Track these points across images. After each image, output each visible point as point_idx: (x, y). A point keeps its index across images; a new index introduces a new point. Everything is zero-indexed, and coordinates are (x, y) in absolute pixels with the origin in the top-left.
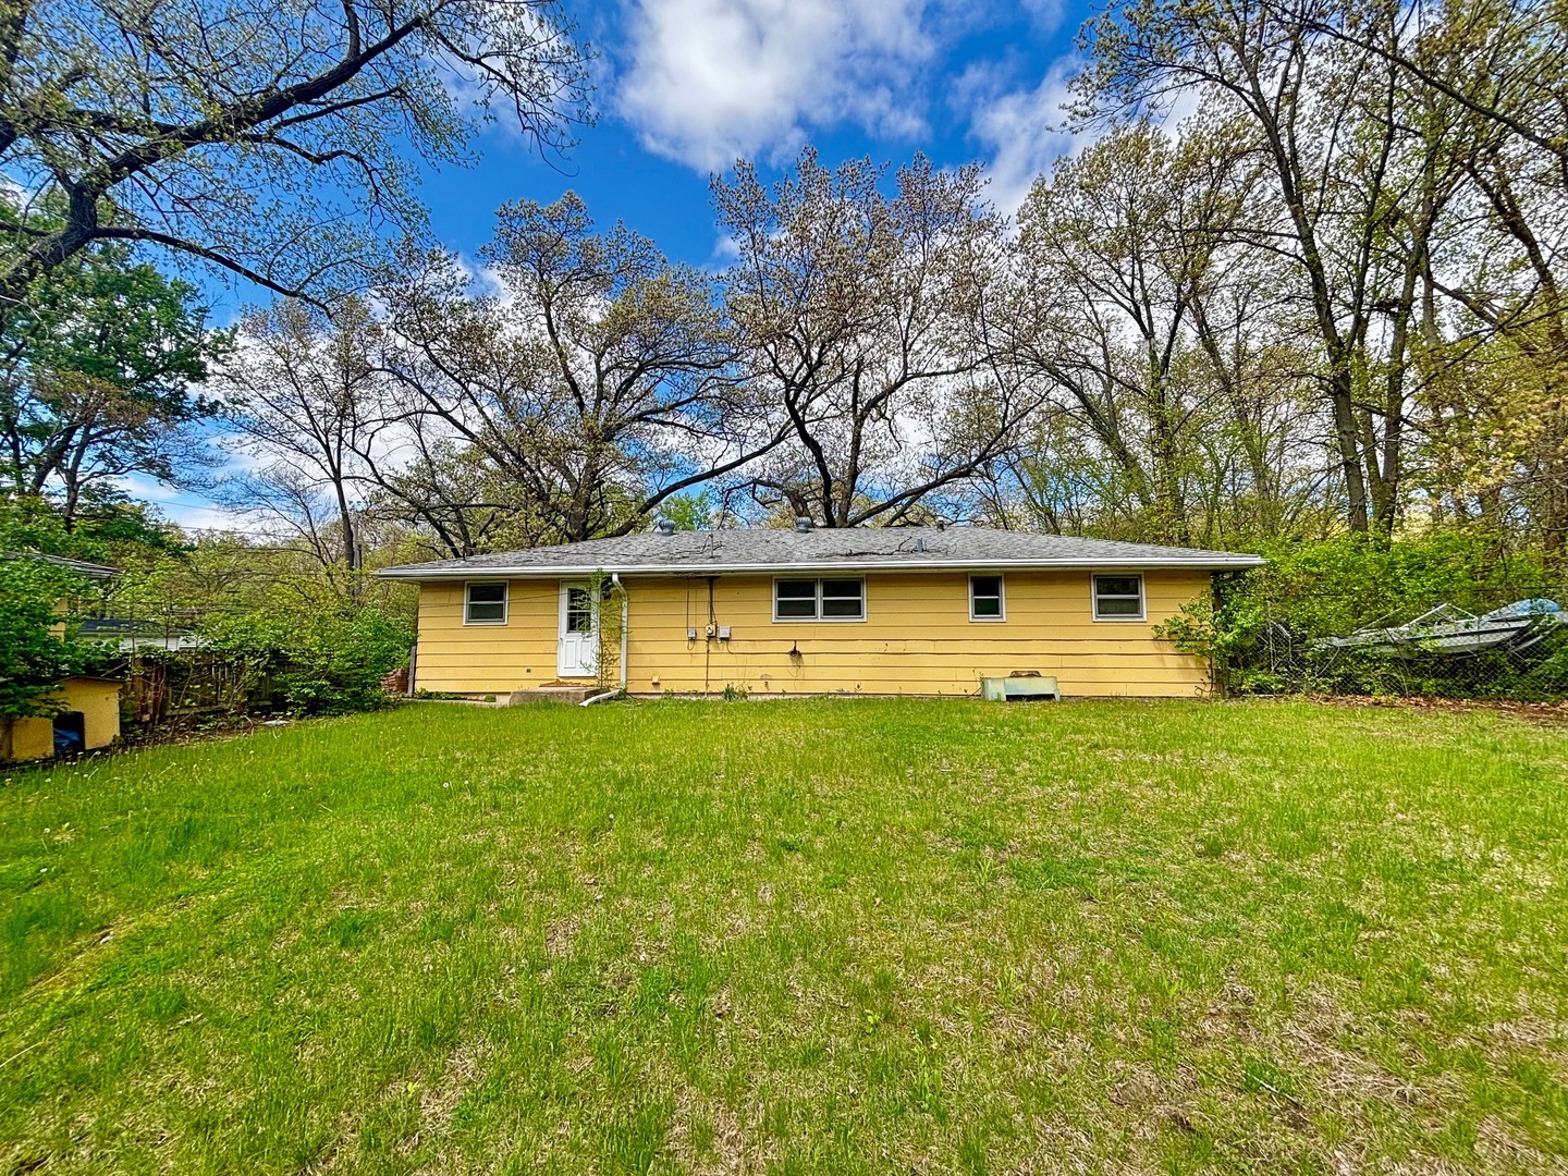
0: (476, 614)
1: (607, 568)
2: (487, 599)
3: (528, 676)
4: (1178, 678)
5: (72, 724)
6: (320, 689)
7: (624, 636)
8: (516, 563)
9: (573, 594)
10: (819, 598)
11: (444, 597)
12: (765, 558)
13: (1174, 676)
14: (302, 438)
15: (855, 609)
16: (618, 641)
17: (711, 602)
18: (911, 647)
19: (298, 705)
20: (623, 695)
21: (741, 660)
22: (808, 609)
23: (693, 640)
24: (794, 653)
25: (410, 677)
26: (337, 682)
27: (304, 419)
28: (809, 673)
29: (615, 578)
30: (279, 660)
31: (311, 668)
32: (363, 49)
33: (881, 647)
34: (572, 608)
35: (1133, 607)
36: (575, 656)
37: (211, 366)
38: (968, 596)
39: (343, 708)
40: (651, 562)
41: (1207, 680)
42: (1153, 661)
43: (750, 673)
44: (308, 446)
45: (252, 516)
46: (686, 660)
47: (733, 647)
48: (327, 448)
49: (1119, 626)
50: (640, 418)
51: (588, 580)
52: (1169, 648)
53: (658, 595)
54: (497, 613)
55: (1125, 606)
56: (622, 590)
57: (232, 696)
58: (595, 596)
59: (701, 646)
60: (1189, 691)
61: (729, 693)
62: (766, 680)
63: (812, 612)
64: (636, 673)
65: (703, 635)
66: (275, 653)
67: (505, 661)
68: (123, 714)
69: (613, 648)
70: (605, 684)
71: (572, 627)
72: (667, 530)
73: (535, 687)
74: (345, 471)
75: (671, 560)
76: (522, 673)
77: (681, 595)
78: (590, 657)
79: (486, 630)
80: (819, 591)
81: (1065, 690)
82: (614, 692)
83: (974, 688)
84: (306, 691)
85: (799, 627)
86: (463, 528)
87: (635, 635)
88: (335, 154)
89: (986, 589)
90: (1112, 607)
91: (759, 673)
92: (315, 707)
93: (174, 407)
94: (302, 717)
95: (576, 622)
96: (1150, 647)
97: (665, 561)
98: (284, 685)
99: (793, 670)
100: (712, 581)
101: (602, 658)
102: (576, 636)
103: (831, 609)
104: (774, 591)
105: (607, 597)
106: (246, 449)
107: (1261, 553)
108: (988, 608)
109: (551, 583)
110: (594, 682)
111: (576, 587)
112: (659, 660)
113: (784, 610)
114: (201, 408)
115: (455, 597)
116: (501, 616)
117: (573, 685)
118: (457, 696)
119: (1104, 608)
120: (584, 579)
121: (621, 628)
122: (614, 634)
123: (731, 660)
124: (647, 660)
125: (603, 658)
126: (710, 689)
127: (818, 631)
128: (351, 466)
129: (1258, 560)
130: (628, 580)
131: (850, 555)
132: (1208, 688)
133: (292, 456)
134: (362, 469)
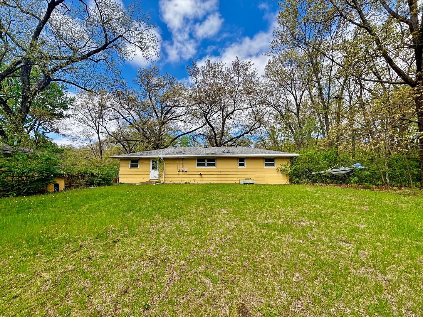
0: (132, 166)
1: (160, 156)
2: (134, 163)
3: (143, 179)
4: (282, 180)
5: (57, 186)
6: (100, 181)
7: (164, 171)
8: (141, 155)
9: (153, 161)
10: (206, 163)
11: (125, 162)
12: (194, 154)
13: (281, 180)
14: (90, 123)
15: (214, 165)
16: (163, 172)
17: (183, 163)
18: (226, 173)
19: (96, 184)
20: (164, 183)
21: (189, 176)
22: (204, 165)
23: (179, 172)
24: (200, 174)
25: (118, 180)
26: (104, 179)
27: (90, 118)
28: (204, 179)
29: (162, 158)
30: (92, 175)
31: (98, 177)
32: (108, 42)
33: (219, 173)
34: (153, 164)
35: (273, 165)
36: (153, 175)
37: (69, 106)
38: (238, 162)
39: (105, 185)
40: (170, 155)
41: (288, 181)
42: (276, 176)
43: (190, 179)
44: (91, 125)
45: (77, 142)
46: (177, 176)
47: (187, 173)
48: (96, 125)
49: (270, 169)
50: (172, 119)
51: (156, 158)
52: (280, 174)
53: (172, 162)
54: (136, 166)
55: (271, 165)
56: (163, 161)
57: (83, 182)
58: (158, 162)
59: (181, 173)
60: (284, 183)
61: (186, 183)
62: (195, 180)
63: (205, 166)
64: (166, 179)
65: (181, 171)
66: (92, 173)
67: (138, 176)
68: (65, 185)
69: (161, 173)
70: (160, 181)
71: (153, 169)
72: (175, 147)
73: (145, 182)
74: (100, 131)
75: (174, 154)
76: (142, 179)
77: (176, 162)
78: (157, 175)
79: (134, 169)
80: (206, 161)
81: (255, 182)
82: (162, 183)
83: (237, 182)
84: (97, 181)
85: (202, 169)
86: (129, 145)
87: (166, 171)
88: (100, 60)
89: (242, 161)
90: (268, 165)
91: (193, 179)
92: (99, 185)
93: (60, 116)
94: (96, 186)
95: (154, 168)
96: (276, 173)
97: (173, 154)
98: (93, 180)
99: (200, 178)
100: (183, 159)
101: (159, 175)
102: (153, 170)
103: (209, 165)
104: (197, 161)
105: (160, 162)
106: (76, 125)
107: (299, 153)
108: (242, 165)
109: (148, 159)
110: (157, 181)
112: (171, 176)
113: (199, 165)
114: (66, 116)
115: (127, 162)
116: (137, 166)
117: (153, 181)
118: (128, 184)
119: (267, 165)
120: (155, 158)
121: (163, 169)
122: (162, 170)
123: (187, 176)
124: (169, 176)
126: (183, 182)
127: (205, 170)
128: (101, 130)
129: (298, 155)
130: (165, 159)
131: (213, 153)
132: (289, 182)
133: (87, 127)
134: (104, 130)
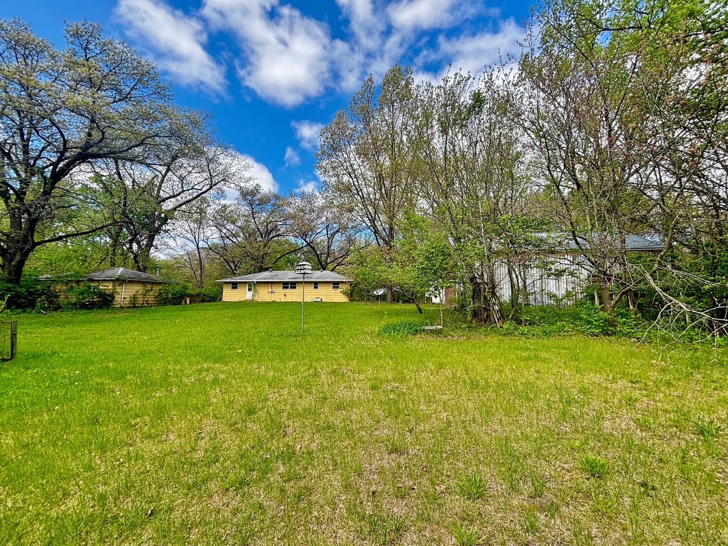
0: (233, 288)
1: (254, 280)
2: (235, 285)
3: (241, 298)
4: (344, 299)
7: (257, 292)
8: (239, 279)
10: (289, 286)
11: (227, 285)
12: (282, 279)
15: (295, 288)
17: (272, 286)
20: (256, 302)
21: (276, 296)
22: (287, 288)
23: (268, 292)
24: (285, 295)
25: (222, 298)
28: (287, 298)
29: (256, 282)
33: (299, 294)
34: (249, 287)
35: (338, 288)
36: (249, 295)
38: (313, 286)
41: (348, 299)
42: (340, 296)
43: (277, 298)
46: (267, 296)
47: (275, 294)
49: (335, 290)
51: (251, 282)
52: (342, 294)
53: (263, 285)
55: (336, 287)
56: (257, 284)
58: (252, 285)
59: (270, 294)
60: (345, 301)
62: (280, 299)
64: (258, 298)
65: (270, 292)
67: (238, 296)
68: (190, 301)
69: (255, 294)
70: (253, 300)
73: (242, 300)
77: (267, 285)
78: (251, 296)
79: (235, 291)
80: (290, 284)
81: (324, 301)
85: (286, 291)
87: (259, 292)
89: (316, 284)
95: (250, 290)
96: (340, 294)
97: (264, 279)
99: (284, 298)
100: (272, 283)
102: (249, 292)
103: (291, 288)
104: (282, 285)
105: (254, 285)
108: (316, 287)
109: (245, 283)
110: (251, 300)
111: (250, 284)
113: (284, 288)
115: (229, 285)
116: (237, 288)
117: (248, 300)
118: (229, 302)
121: (256, 290)
122: (255, 292)
123: (274, 296)
124: (261, 296)
125: (253, 296)
126: (271, 301)
127: (289, 291)
130: (258, 282)
131: (295, 279)
132: (348, 301)
